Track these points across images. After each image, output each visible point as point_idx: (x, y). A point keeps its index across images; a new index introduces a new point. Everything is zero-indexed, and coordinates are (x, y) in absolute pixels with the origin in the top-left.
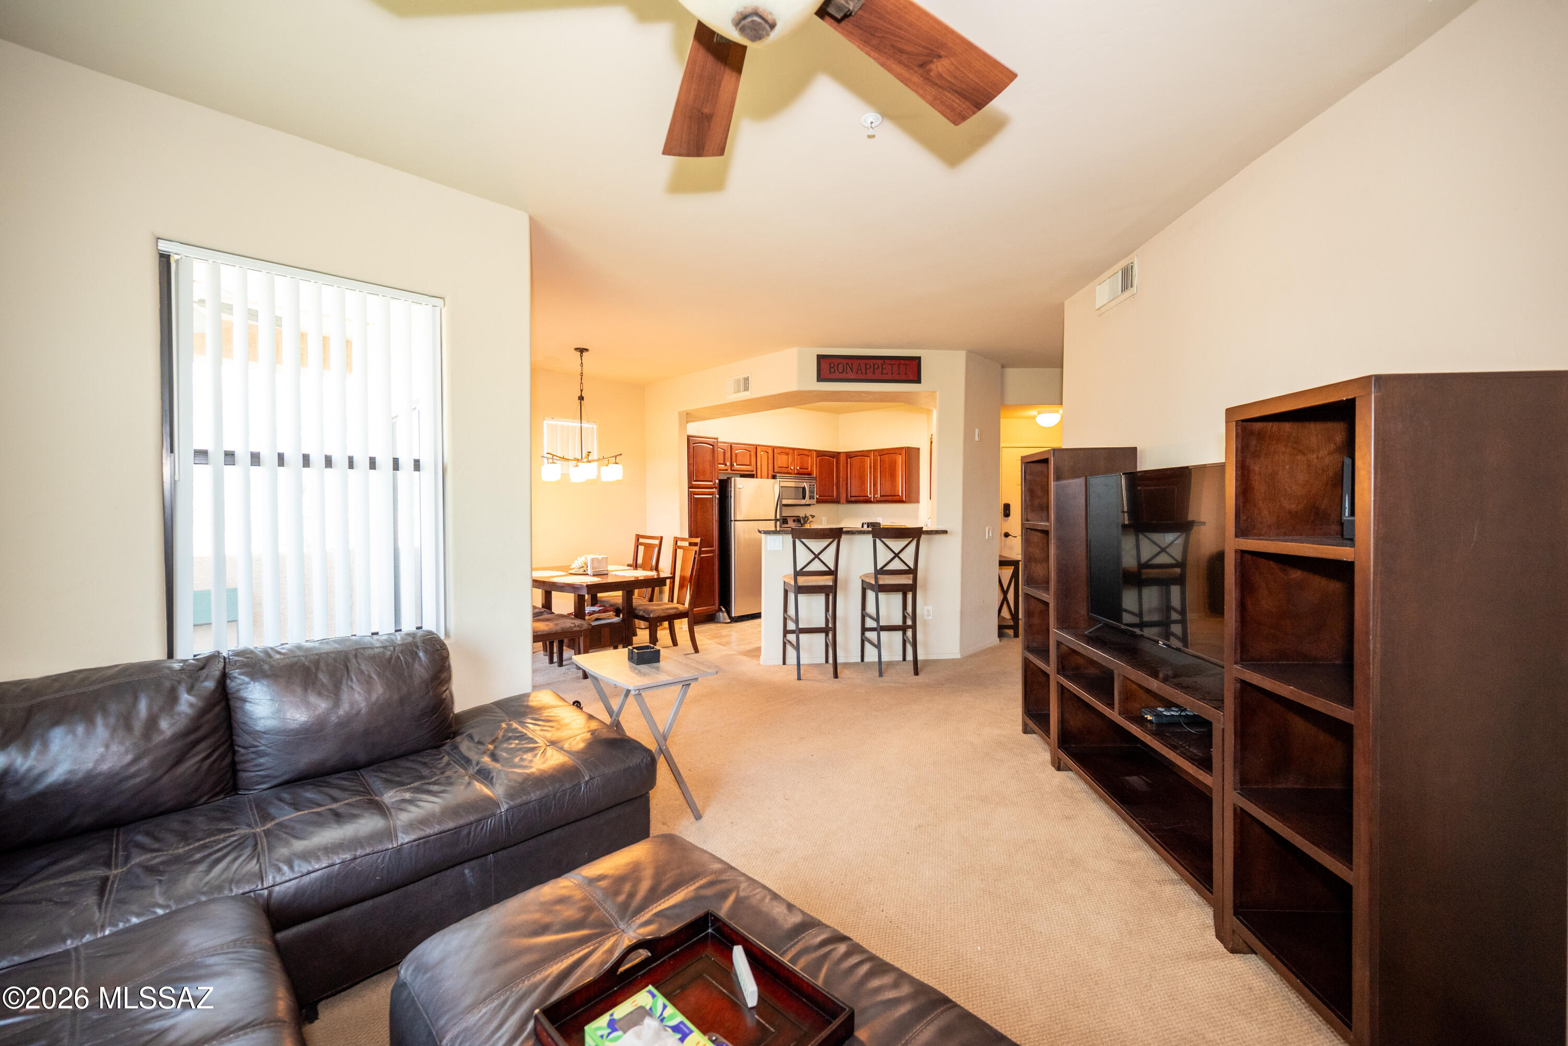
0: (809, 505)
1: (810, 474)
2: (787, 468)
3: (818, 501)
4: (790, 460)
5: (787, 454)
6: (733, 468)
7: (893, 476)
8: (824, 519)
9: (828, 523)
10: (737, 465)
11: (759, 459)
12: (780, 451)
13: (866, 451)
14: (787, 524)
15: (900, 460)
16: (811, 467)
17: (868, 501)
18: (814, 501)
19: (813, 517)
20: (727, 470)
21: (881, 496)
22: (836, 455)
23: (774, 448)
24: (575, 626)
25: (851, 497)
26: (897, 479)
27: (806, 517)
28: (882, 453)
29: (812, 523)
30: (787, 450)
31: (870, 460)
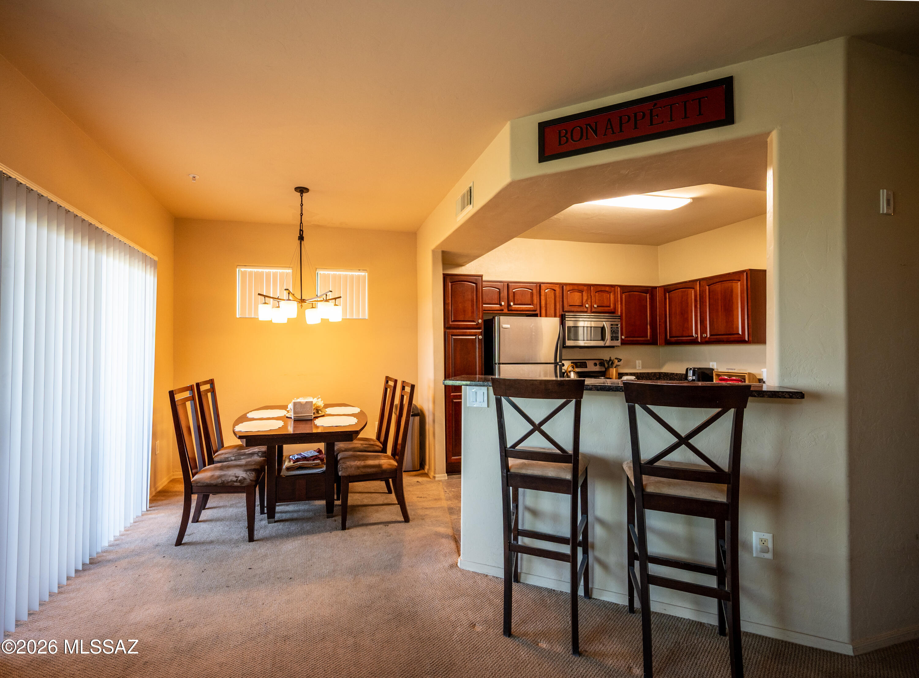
0: (613, 347)
1: (613, 312)
2: (582, 306)
3: (624, 343)
4: (585, 298)
5: (581, 291)
6: (510, 308)
7: (729, 309)
8: (639, 363)
9: (643, 368)
10: (514, 304)
11: (543, 298)
12: (568, 288)
13: (690, 281)
14: (586, 367)
15: (738, 287)
16: (615, 304)
17: (694, 342)
18: (618, 343)
19: (620, 360)
20: (502, 310)
21: (711, 335)
22: (651, 290)
23: (562, 286)
24: (236, 481)
25: (670, 337)
26: (735, 313)
27: (610, 360)
28: (711, 282)
29: (619, 367)
30: (581, 287)
31: (695, 292)
